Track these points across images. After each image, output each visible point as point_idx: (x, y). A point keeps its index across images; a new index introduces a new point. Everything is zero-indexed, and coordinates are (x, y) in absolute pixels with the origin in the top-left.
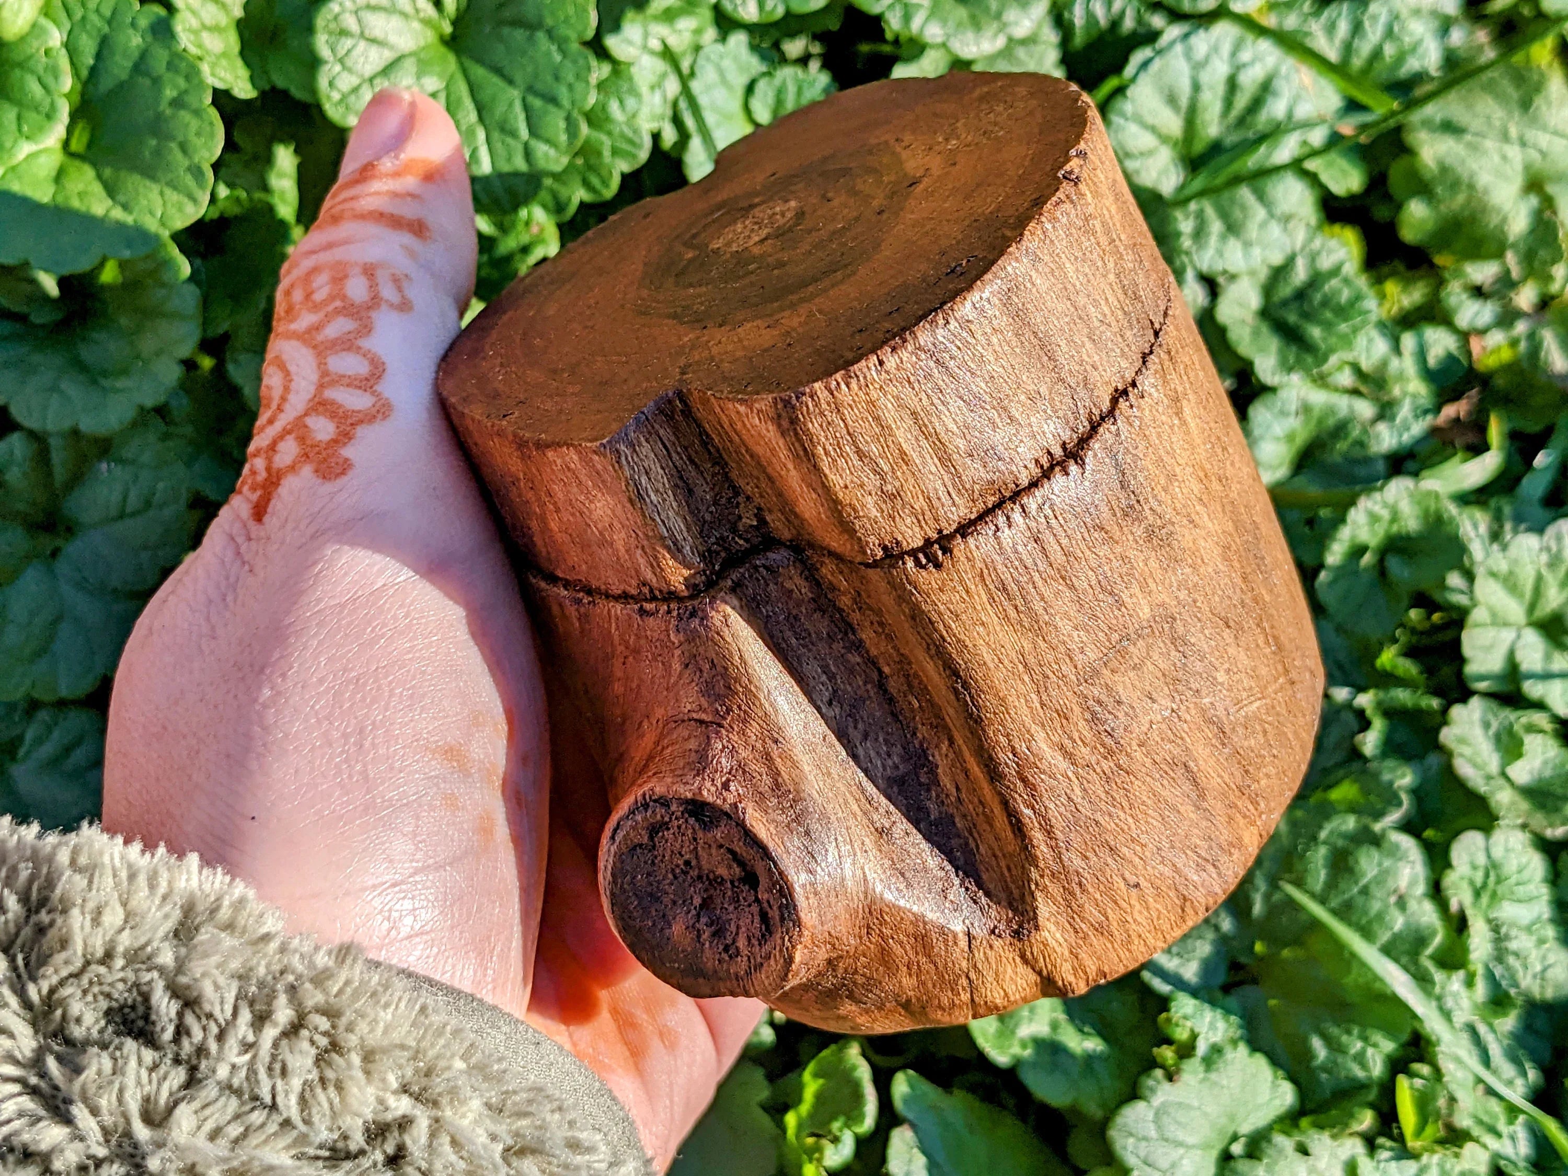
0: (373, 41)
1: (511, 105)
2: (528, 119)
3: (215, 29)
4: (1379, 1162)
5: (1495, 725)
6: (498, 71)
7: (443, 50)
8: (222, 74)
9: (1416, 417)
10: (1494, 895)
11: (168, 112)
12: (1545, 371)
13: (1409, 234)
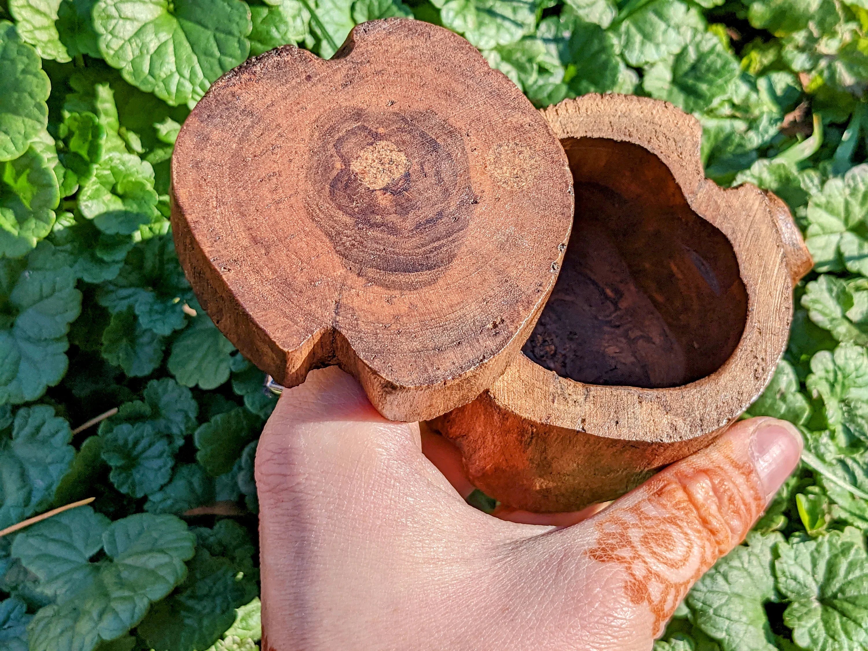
0: (127, 19)
1: (208, 39)
2: (218, 46)
3: (43, 28)
4: (793, 544)
5: (835, 289)
6: (199, 23)
7: (170, 17)
8: (49, 51)
9: (771, 124)
10: (843, 385)
11: (21, 77)
12: (840, 86)
13: (757, 24)
